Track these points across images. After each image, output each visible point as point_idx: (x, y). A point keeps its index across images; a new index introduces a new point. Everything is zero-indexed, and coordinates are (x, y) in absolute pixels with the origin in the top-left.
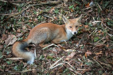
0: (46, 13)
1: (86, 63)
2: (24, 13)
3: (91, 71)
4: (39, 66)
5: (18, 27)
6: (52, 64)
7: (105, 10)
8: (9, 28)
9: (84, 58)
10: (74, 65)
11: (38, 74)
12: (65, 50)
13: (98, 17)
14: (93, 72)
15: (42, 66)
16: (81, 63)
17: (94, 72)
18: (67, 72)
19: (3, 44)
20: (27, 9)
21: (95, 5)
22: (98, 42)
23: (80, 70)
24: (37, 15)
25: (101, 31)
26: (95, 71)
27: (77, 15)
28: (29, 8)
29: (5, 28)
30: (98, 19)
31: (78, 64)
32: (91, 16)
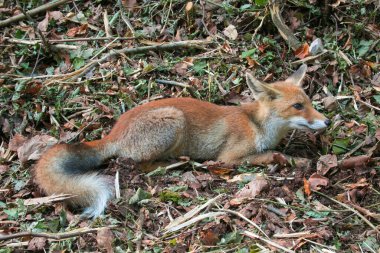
0: (165, 73)
1: (310, 213)
2: (91, 73)
3: (331, 238)
4: (125, 223)
5: (69, 113)
6: (177, 216)
7: (363, 64)
8: (37, 116)
9: (301, 198)
10: (264, 218)
11: (118, 248)
12: (227, 178)
13: (338, 85)
14: (340, 244)
15: (138, 223)
16: (289, 212)
17: (345, 244)
18: (233, 241)
19: (10, 163)
20: (105, 61)
21: (326, 51)
22: (349, 154)
23: (285, 235)
24: (135, 76)
25: (354, 121)
26: (347, 242)
27: (268, 76)
28: (111, 57)
29: (25, 117)
30: (339, 90)
31: (278, 215)
32: (315, 84)
